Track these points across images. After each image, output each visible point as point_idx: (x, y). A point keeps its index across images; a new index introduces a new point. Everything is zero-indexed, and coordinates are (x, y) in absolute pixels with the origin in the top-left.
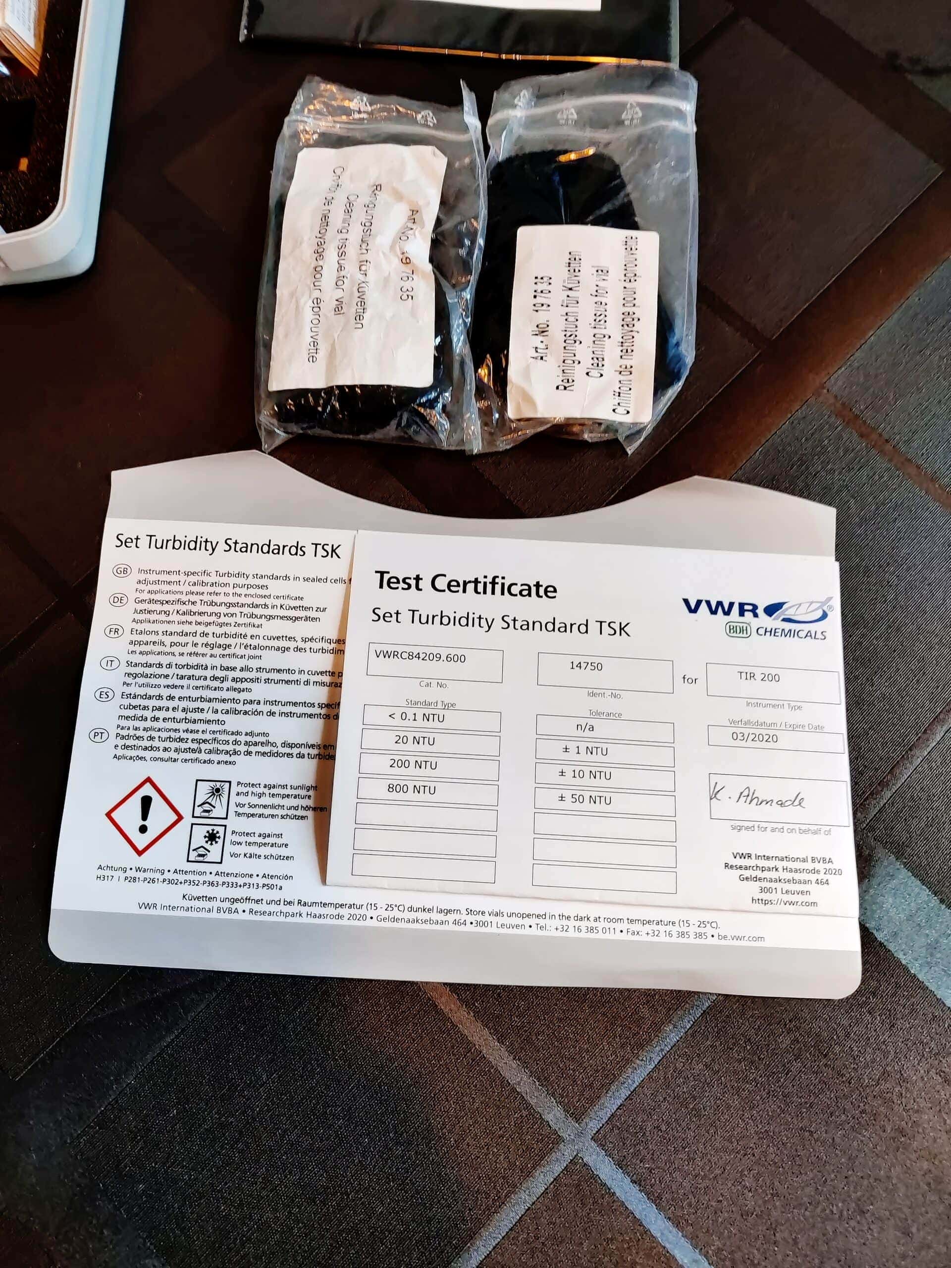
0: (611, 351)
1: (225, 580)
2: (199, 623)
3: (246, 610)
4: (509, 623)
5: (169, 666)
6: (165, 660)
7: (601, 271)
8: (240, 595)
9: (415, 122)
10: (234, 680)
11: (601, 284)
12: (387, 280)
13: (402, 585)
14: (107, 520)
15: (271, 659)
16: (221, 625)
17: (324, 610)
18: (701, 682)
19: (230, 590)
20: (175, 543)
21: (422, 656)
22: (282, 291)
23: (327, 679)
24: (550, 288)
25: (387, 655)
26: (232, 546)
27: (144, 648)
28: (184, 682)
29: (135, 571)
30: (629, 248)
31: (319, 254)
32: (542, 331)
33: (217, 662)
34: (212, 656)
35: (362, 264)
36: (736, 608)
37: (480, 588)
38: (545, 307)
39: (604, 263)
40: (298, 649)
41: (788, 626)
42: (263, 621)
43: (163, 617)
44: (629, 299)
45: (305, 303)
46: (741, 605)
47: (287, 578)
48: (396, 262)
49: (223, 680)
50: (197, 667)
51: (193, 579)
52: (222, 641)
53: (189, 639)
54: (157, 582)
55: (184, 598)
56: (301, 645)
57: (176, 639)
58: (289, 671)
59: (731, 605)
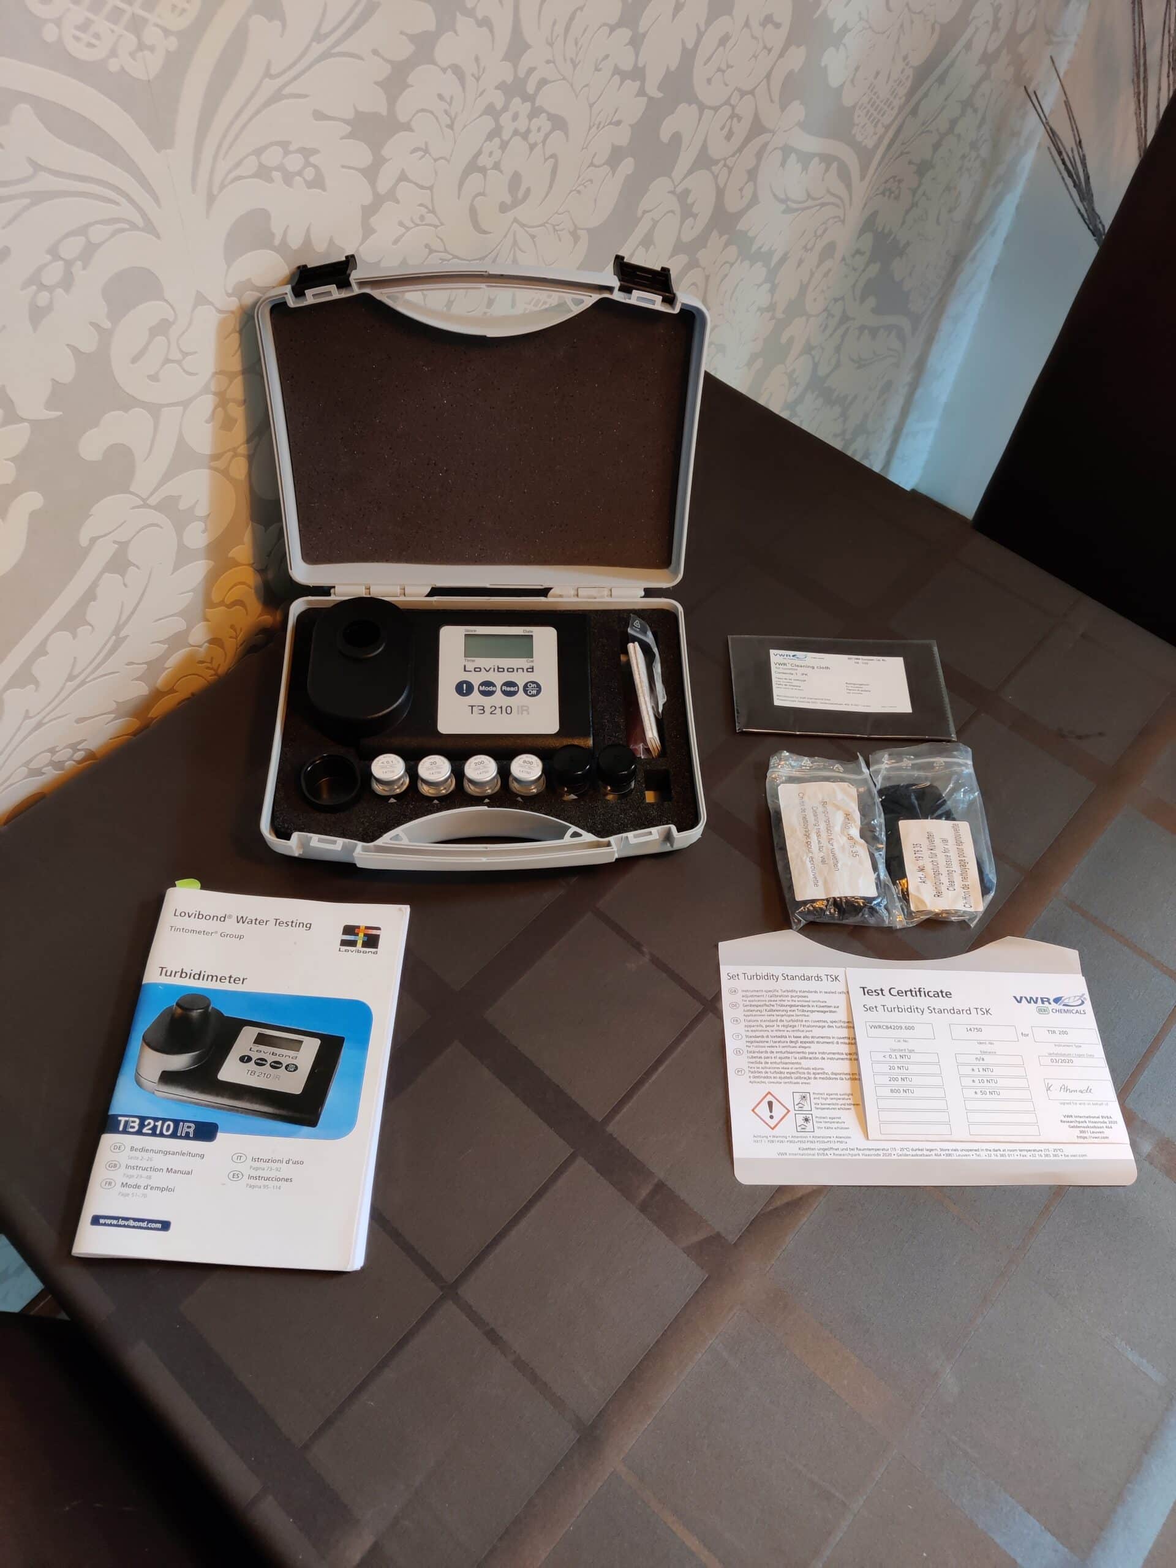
0: (957, 878)
1: (785, 994)
2: (778, 1016)
3: (800, 1008)
4: (932, 1010)
5: (767, 1037)
6: (765, 1034)
7: (945, 841)
8: (795, 1001)
9: (833, 770)
10: (801, 1042)
11: (946, 847)
12: (843, 848)
13: (874, 993)
14: (721, 967)
15: (817, 1032)
16: (789, 1016)
17: (838, 1007)
18: (1031, 1035)
19: (789, 999)
20: (757, 977)
21: (893, 1027)
22: (791, 854)
23: (847, 1041)
24: (921, 849)
25: (875, 1027)
26: (786, 977)
27: (754, 1029)
28: (777, 1044)
29: (740, 991)
30: (956, 829)
31: (808, 836)
32: (922, 869)
33: (792, 1034)
34: (787, 1031)
35: (830, 840)
36: (1039, 1000)
37: (914, 994)
38: (921, 858)
39: (945, 837)
40: (829, 1027)
41: (1066, 1008)
42: (809, 1013)
43: (759, 1013)
44: (961, 853)
45: (806, 858)
46: (1042, 999)
47: (816, 992)
48: (845, 838)
49: (796, 1042)
50: (782, 1037)
51: (769, 993)
52: (791, 1023)
53: (775, 1023)
54: (752, 996)
55: (767, 1003)
56: (831, 1024)
57: (768, 1024)
58: (827, 1037)
59: (1037, 998)
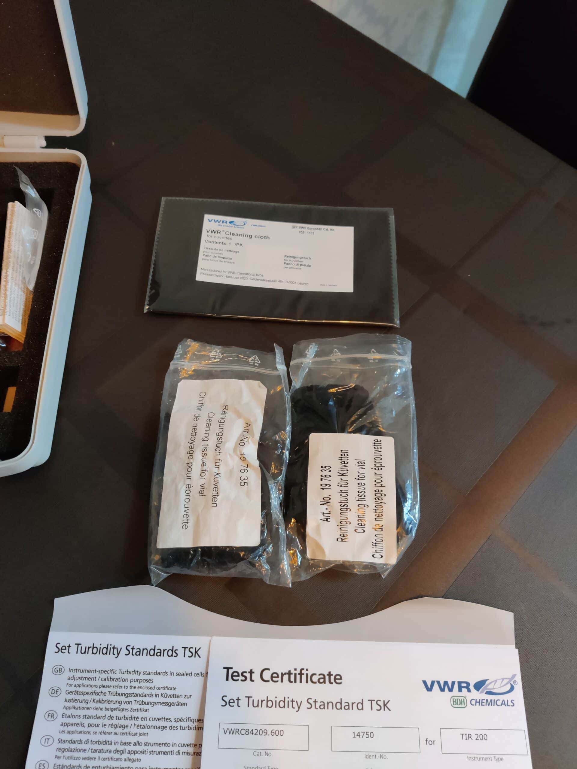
0: (369, 515)
1: (125, 676)
2: (108, 709)
3: (138, 699)
4: (312, 704)
5: (87, 742)
6: (84, 737)
7: (361, 463)
8: (135, 687)
9: (247, 363)
10: (130, 752)
11: (361, 471)
12: (231, 472)
13: (241, 678)
14: (51, 633)
15: (154, 736)
16: (122, 710)
17: (190, 697)
18: (438, 743)
19: (128, 684)
20: (94, 650)
21: (255, 732)
22: (167, 478)
23: (191, 750)
24: (330, 474)
25: (231, 732)
26: (131, 651)
27: (71, 728)
28: (96, 755)
29: (67, 670)
30: (377, 447)
31: (191, 454)
32: (327, 502)
33: (119, 738)
34: (115, 734)
35: (217, 461)
36: (456, 686)
37: (292, 679)
38: (327, 487)
39: (362, 458)
40: (172, 728)
41: (490, 697)
42: (149, 707)
43: (83, 705)
44: (379, 481)
45: (181, 488)
46: (460, 683)
47: (165, 673)
48: (237, 459)
49: (122, 752)
50: (106, 742)
51: (104, 676)
52: (122, 722)
53: (100, 721)
54: (81, 678)
55: (98, 690)
56: (174, 724)
57: (92, 721)
58: (166, 744)
59: (453, 683)
